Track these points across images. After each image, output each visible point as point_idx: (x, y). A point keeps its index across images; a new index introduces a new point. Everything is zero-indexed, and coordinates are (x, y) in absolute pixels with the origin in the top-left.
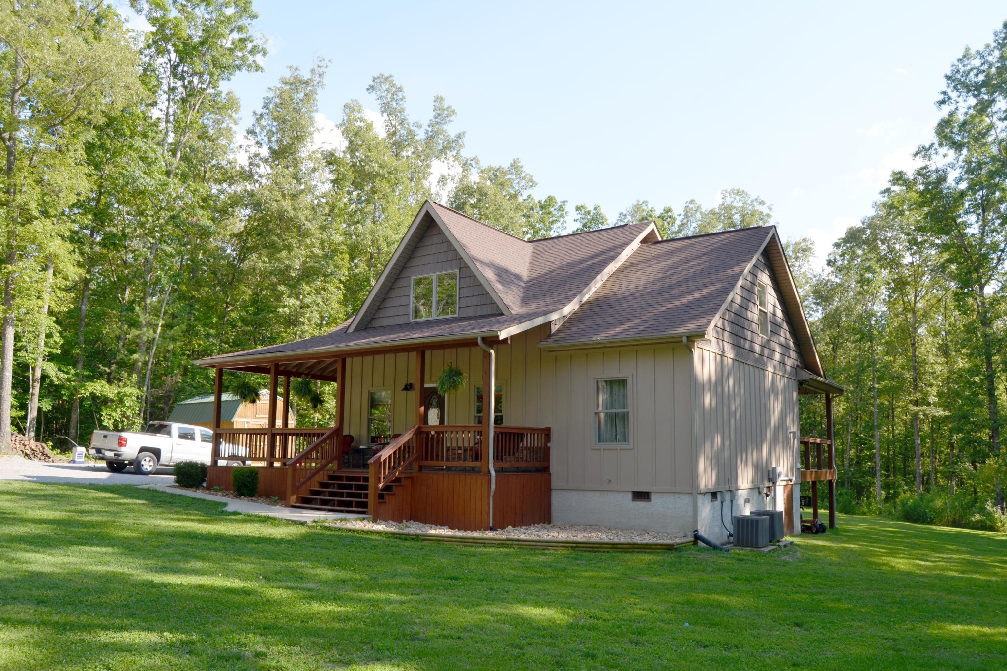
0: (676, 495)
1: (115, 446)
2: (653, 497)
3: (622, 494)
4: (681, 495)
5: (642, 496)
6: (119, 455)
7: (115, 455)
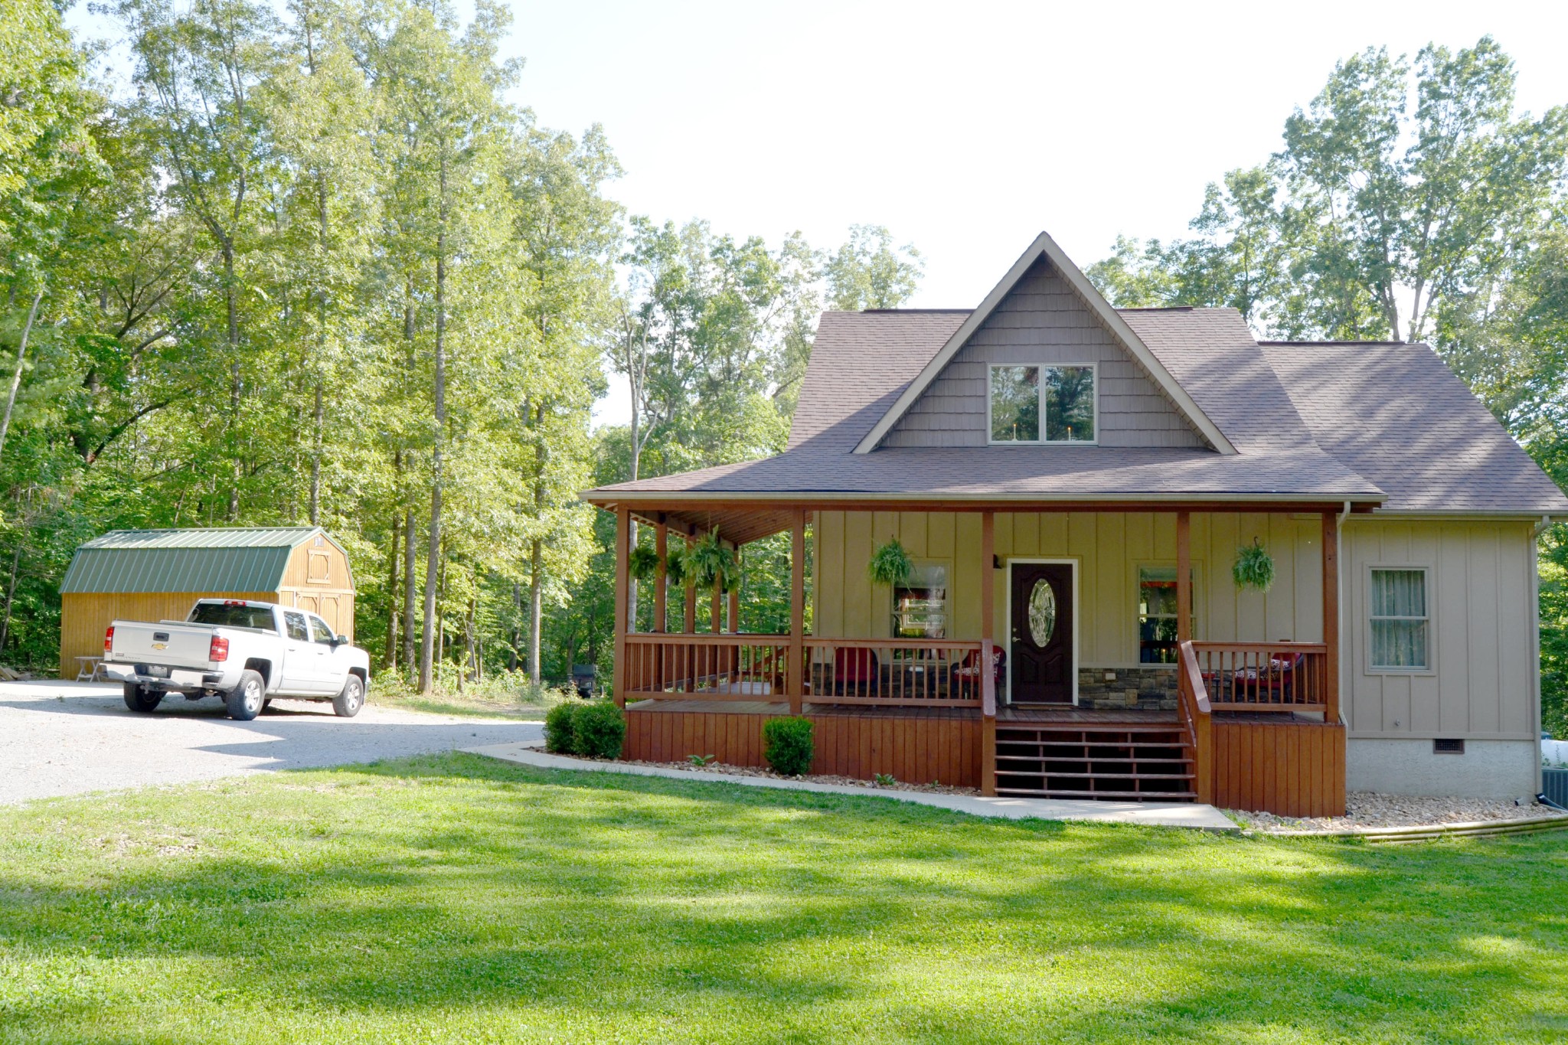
0: (1505, 744)
1: (202, 658)
2: (1467, 746)
3: (1416, 744)
4: (1511, 744)
5: (1449, 745)
6: (215, 679)
7: (206, 679)
